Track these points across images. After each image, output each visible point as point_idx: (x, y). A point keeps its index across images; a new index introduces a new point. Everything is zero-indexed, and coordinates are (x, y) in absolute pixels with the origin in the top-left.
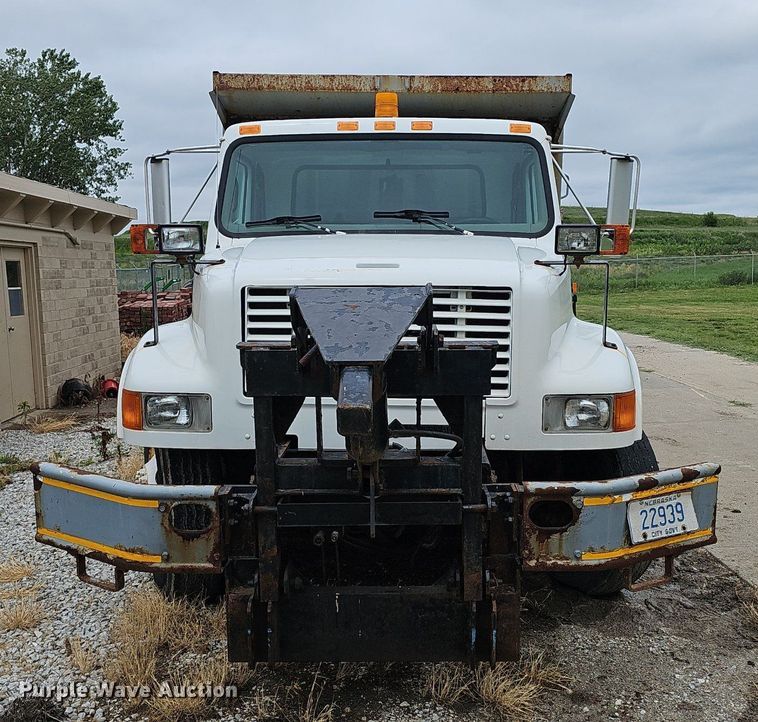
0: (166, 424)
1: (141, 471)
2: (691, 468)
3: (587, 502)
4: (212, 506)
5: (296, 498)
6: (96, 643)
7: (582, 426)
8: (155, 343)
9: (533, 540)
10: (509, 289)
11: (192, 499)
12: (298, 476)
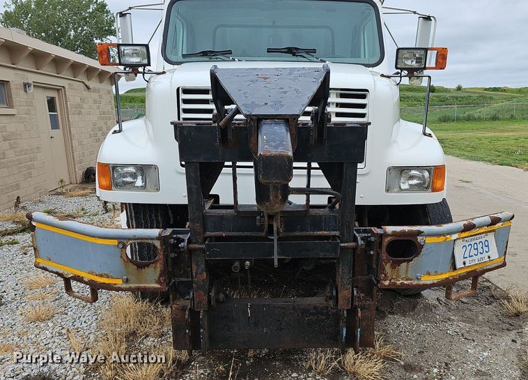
0: (128, 186)
1: (117, 219)
2: (495, 216)
3: (428, 240)
4: (157, 244)
5: (219, 239)
6: (88, 332)
7: (412, 188)
8: (120, 131)
9: (388, 267)
10: (367, 91)
11: (142, 239)
12: (220, 222)
